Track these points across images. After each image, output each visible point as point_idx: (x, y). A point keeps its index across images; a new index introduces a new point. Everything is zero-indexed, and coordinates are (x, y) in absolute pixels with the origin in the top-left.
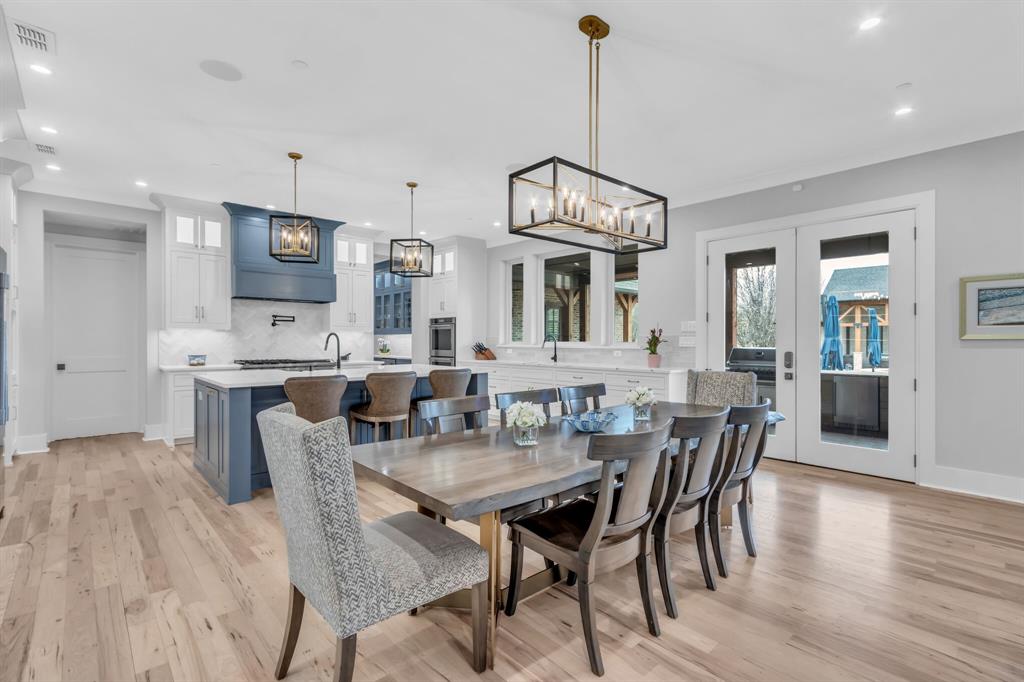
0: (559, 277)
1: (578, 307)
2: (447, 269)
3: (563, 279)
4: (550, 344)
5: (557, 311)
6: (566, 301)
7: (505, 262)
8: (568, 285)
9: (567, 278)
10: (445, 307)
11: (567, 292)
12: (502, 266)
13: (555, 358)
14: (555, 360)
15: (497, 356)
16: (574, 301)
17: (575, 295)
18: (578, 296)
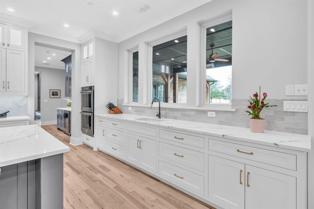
0: (163, 67)
1: (172, 85)
2: (90, 55)
3: (165, 68)
4: (156, 105)
5: (163, 86)
6: (167, 81)
7: (129, 51)
8: (168, 72)
9: (168, 68)
10: (89, 80)
11: (167, 75)
12: (126, 53)
13: (159, 116)
14: (160, 117)
15: (123, 111)
16: (170, 81)
17: (171, 78)
18: (172, 79)
